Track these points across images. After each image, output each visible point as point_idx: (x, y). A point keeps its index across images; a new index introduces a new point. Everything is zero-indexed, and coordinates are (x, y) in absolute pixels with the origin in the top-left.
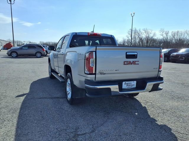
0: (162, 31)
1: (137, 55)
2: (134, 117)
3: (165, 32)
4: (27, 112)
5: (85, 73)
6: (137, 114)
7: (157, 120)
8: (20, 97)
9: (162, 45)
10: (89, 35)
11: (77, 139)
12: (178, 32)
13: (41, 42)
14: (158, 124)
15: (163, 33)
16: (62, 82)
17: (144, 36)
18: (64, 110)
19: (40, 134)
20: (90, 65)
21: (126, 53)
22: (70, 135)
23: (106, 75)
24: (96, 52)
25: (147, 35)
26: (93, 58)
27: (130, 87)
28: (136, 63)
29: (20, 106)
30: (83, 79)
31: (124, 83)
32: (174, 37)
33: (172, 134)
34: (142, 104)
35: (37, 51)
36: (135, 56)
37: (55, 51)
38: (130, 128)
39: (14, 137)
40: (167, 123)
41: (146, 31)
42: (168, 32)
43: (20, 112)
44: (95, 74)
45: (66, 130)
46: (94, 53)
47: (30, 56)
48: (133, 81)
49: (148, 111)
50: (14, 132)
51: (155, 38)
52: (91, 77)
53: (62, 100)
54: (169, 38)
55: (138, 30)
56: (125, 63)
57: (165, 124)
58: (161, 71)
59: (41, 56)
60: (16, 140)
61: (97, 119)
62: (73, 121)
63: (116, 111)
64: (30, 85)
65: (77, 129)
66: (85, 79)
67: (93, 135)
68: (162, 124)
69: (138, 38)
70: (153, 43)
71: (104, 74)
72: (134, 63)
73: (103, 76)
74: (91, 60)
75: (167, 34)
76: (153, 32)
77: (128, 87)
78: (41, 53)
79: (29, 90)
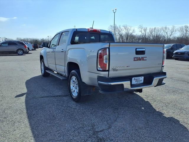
0: (141, 27)
1: (145, 51)
2: (142, 112)
3: (143, 29)
4: (34, 112)
5: (98, 70)
6: (143, 108)
7: (164, 113)
8: (20, 97)
9: (140, 41)
10: (89, 31)
11: (98, 136)
12: (155, 29)
13: (18, 38)
14: (166, 117)
15: (141, 29)
16: (63, 80)
17: (124, 32)
18: (72, 108)
19: (59, 133)
20: (104, 62)
21: (136, 49)
22: (89, 132)
23: (118, 71)
24: (109, 48)
25: (127, 32)
26: (106, 55)
27: (139, 82)
28: (144, 59)
29: (24, 107)
30: (95, 76)
31: (133, 79)
32: (151, 33)
33: (181, 125)
34: (144, 98)
35: (18, 48)
36: (143, 53)
37: (49, 47)
38: (143, 121)
39: (33, 138)
40: (173, 116)
41: (125, 27)
42: (146, 28)
43: (27, 113)
44: (108, 71)
45: (83, 128)
46: (107, 49)
47: (10, 53)
48: (141, 77)
49: (152, 105)
50: (30, 134)
51: (134, 34)
52: (104, 74)
53: (65, 98)
54: (147, 35)
55: (118, 27)
56: (136, 59)
57: (172, 116)
58: (163, 66)
59: (23, 54)
60: (36, 141)
61: (109, 115)
62: (86, 118)
63: (123, 106)
64: (25, 84)
65: (93, 126)
66: (98, 76)
67: (111, 130)
68: (169, 116)
69: (119, 35)
70: (133, 39)
71: (117, 70)
72: (142, 59)
73: (115, 72)
74: (104, 57)
75: (145, 30)
76: (132, 28)
77: (136, 82)
78: (22, 50)
79: (26, 89)
